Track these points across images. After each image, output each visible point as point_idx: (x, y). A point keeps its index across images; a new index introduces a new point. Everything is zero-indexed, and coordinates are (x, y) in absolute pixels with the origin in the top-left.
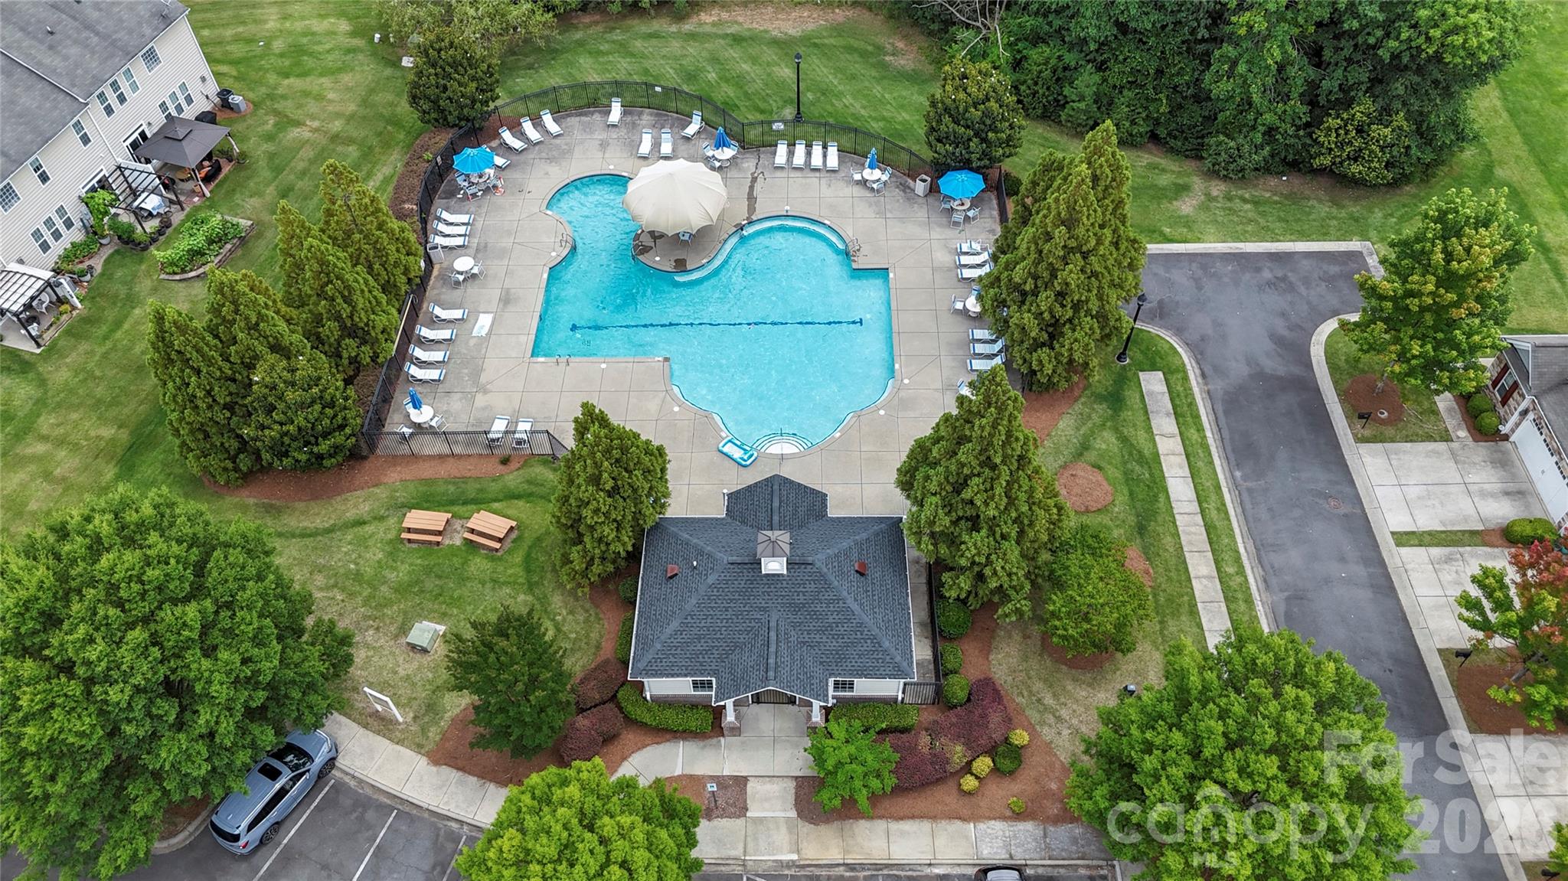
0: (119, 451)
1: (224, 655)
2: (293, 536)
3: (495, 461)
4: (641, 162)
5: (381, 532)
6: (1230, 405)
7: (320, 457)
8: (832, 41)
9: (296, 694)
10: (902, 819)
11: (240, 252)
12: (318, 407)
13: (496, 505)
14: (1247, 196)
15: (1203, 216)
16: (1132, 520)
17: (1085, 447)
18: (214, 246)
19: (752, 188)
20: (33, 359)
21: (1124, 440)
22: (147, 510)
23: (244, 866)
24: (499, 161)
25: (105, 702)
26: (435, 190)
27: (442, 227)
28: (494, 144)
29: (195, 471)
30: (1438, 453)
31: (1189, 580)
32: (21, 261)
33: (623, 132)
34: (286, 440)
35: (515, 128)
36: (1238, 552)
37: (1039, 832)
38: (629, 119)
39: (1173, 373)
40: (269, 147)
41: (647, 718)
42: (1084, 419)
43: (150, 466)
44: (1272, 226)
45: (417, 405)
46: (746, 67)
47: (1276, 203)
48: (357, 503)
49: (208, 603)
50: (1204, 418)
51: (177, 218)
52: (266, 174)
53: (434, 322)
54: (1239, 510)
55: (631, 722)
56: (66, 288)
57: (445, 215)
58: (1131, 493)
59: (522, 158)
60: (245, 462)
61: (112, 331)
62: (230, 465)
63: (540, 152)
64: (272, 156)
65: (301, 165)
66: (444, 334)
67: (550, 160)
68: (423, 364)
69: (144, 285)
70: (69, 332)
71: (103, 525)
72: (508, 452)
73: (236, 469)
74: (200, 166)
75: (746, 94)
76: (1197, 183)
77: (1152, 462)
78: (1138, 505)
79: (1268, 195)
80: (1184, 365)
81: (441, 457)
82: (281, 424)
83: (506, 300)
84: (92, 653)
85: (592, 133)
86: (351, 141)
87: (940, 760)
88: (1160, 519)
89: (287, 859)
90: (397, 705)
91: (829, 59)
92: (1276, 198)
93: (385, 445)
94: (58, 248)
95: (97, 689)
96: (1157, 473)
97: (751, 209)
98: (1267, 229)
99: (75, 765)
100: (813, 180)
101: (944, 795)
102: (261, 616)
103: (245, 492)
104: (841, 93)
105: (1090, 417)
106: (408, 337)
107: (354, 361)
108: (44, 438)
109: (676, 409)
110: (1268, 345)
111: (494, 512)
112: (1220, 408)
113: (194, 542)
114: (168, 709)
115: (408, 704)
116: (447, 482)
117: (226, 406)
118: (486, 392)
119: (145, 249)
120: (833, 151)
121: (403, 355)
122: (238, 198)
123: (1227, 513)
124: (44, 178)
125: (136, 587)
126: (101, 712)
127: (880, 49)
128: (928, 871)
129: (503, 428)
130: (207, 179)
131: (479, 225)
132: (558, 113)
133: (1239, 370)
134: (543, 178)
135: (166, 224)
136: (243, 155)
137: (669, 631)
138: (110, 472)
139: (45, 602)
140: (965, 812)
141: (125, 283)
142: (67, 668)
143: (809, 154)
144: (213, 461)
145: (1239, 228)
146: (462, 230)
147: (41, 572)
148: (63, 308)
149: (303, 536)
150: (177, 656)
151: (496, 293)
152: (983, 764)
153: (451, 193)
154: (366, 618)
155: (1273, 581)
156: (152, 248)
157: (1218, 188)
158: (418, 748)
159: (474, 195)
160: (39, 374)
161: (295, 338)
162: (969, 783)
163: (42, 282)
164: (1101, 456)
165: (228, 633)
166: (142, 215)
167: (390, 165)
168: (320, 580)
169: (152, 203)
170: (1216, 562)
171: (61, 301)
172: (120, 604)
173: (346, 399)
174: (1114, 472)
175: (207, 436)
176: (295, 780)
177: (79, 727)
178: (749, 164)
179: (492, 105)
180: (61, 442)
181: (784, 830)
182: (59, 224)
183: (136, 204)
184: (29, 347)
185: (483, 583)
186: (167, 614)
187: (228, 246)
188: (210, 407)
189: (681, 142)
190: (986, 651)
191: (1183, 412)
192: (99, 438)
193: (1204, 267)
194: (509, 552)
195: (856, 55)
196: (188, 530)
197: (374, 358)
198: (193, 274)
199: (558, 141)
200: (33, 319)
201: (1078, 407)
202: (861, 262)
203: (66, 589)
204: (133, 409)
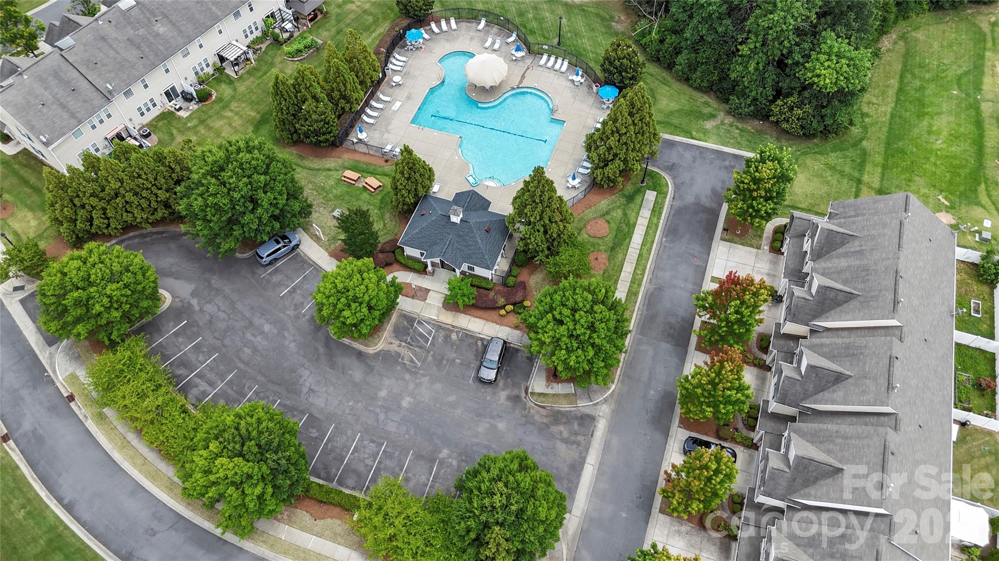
0: (256, 122)
1: (269, 194)
2: (306, 168)
3: (383, 160)
4: (484, 50)
5: (335, 175)
6: (677, 213)
7: (320, 142)
8: (592, 10)
9: (289, 216)
10: (477, 317)
11: (315, 53)
12: (322, 123)
13: (378, 176)
14: (740, 126)
15: (715, 131)
16: (611, 245)
17: (608, 213)
18: (306, 49)
19: (525, 72)
20: (234, 80)
21: (625, 214)
22: (256, 143)
23: (263, 269)
24: (426, 36)
25: (233, 197)
26: (397, 44)
27: (394, 61)
28: (427, 28)
29: (278, 135)
30: (750, 252)
31: (621, 271)
32: (237, 41)
33: (482, 34)
34: (309, 132)
35: (438, 23)
36: (646, 267)
37: (521, 335)
38: (487, 28)
39: (661, 193)
40: (338, 10)
41: (402, 261)
42: (614, 202)
43: (265, 130)
44: (742, 142)
45: (361, 131)
46: (547, 14)
47: (751, 132)
48: (330, 162)
49: (268, 177)
50: (663, 215)
51: (296, 34)
52: (334, 22)
53: (379, 100)
54: (656, 252)
55: (398, 262)
56: (250, 55)
57: (397, 56)
58: (616, 234)
59: (437, 36)
60: (295, 137)
61: (263, 76)
62: (290, 137)
63: (445, 36)
64: (338, 15)
65: (348, 21)
66: (380, 106)
67: (448, 40)
68: (369, 116)
69: (278, 60)
70: (248, 72)
71: (242, 144)
72: (389, 158)
73: (292, 139)
74: (310, 14)
75: (542, 28)
76: (721, 115)
77: (631, 227)
78: (616, 240)
79: (749, 128)
80: (668, 192)
81: (365, 153)
82: (309, 126)
83: (409, 98)
84: (231, 181)
85: (469, 32)
86: (371, 14)
87: (495, 301)
88: (622, 247)
89: (277, 271)
90: (323, 234)
91: (586, 18)
92: (752, 131)
93: (347, 144)
94: (251, 37)
95: (231, 192)
96: (631, 230)
97: (521, 82)
98: (739, 143)
99: (221, 214)
100: (552, 74)
101: (493, 314)
102: (283, 186)
103: (293, 148)
104: (584, 36)
105: (616, 202)
106: (367, 104)
107: (343, 108)
108: (232, 111)
109: (456, 158)
110: (709, 192)
111: (377, 179)
112: (672, 213)
113: (268, 157)
114: (250, 206)
115: (327, 235)
116: (364, 163)
117: (293, 115)
118: (389, 133)
119: (282, 45)
120: (566, 63)
121: (362, 111)
122: (320, 31)
123: (650, 252)
124: (251, 9)
125: (248, 165)
126: (231, 200)
127: (612, 18)
128: (478, 335)
129: (390, 149)
130: (311, 20)
131: (409, 63)
132: (459, 19)
133: (690, 199)
134: (443, 47)
135: (291, 36)
136: (327, 13)
137: (415, 232)
138: (251, 129)
139: (221, 162)
140: (499, 321)
141: (271, 57)
142: (224, 184)
143: (556, 62)
144: (284, 134)
145: (727, 140)
146: (401, 64)
147: (221, 153)
148: (249, 62)
149: (309, 169)
150: (256, 191)
151: (406, 94)
152: (510, 308)
153: (403, 47)
154: (322, 203)
155: (654, 281)
156: (284, 45)
157: (729, 120)
158: (327, 250)
159: (412, 50)
160: (235, 86)
161: (323, 96)
162: (503, 312)
163: (242, 51)
164: (612, 219)
165: (272, 188)
166: (284, 30)
167: (383, 28)
168: (310, 186)
169: (289, 26)
170: (635, 268)
171: (248, 59)
172: (243, 169)
173: (334, 122)
174: (614, 226)
175: (284, 124)
176: (284, 246)
177: (224, 202)
178: (529, 61)
179: (430, 11)
180: (237, 114)
181: (436, 309)
182: (253, 29)
183: (283, 25)
184: (234, 75)
185: (364, 203)
186: (255, 176)
187: (312, 50)
188: (287, 114)
189: (504, 44)
190: (531, 273)
191: (656, 211)
192: (250, 115)
193: (701, 153)
194: (377, 194)
195: (599, 19)
196: (267, 153)
197: (351, 109)
198: (296, 59)
199: (453, 32)
200: (237, 64)
201: (613, 197)
202: (556, 116)
203: (228, 160)
204: (263, 108)
